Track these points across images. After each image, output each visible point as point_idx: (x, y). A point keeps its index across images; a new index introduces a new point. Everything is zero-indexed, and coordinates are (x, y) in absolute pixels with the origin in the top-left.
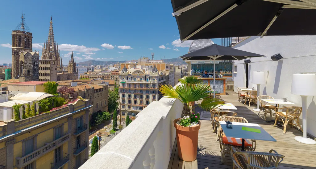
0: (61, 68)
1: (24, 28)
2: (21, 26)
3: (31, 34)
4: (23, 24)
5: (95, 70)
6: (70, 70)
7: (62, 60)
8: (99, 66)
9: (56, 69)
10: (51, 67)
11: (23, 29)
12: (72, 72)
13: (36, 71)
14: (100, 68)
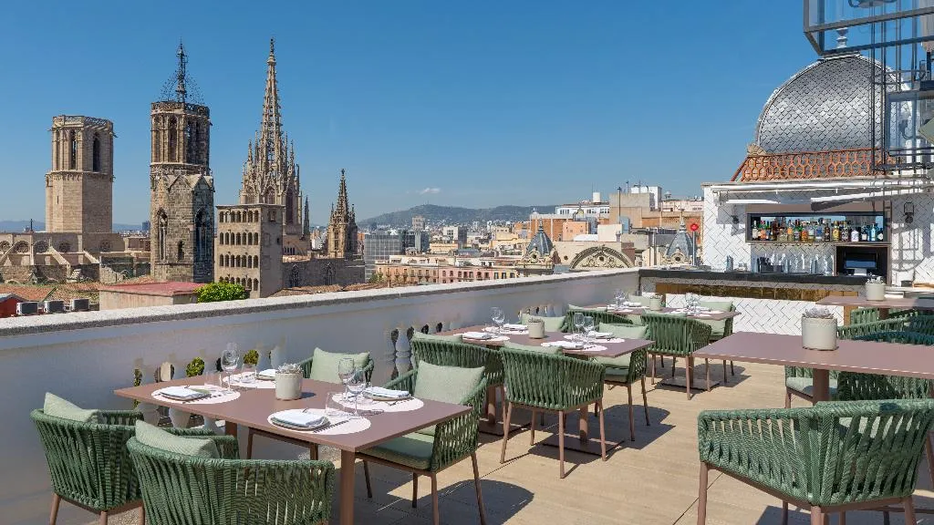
0: (303, 239)
1: (184, 92)
2: (177, 87)
3: (206, 112)
4: (181, 78)
5: (433, 247)
6: (336, 244)
7: (307, 207)
8: (451, 228)
9: (279, 241)
10: (262, 232)
11: (181, 95)
12: (340, 255)
13: (203, 245)
14: (456, 236)
